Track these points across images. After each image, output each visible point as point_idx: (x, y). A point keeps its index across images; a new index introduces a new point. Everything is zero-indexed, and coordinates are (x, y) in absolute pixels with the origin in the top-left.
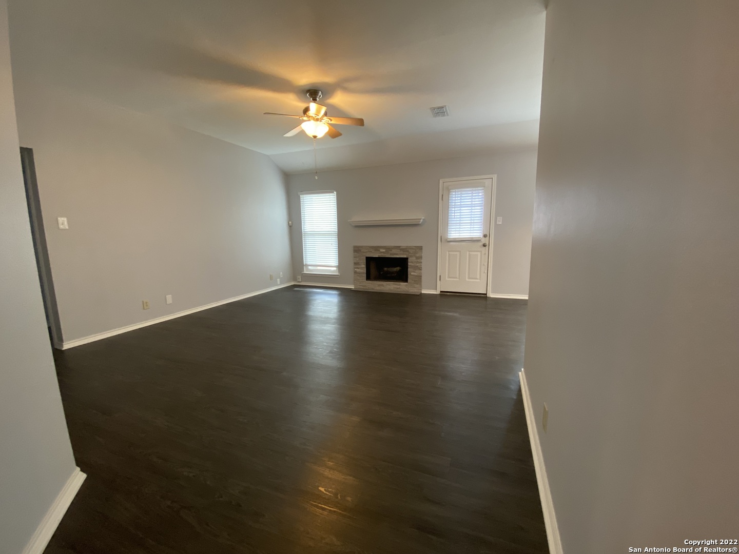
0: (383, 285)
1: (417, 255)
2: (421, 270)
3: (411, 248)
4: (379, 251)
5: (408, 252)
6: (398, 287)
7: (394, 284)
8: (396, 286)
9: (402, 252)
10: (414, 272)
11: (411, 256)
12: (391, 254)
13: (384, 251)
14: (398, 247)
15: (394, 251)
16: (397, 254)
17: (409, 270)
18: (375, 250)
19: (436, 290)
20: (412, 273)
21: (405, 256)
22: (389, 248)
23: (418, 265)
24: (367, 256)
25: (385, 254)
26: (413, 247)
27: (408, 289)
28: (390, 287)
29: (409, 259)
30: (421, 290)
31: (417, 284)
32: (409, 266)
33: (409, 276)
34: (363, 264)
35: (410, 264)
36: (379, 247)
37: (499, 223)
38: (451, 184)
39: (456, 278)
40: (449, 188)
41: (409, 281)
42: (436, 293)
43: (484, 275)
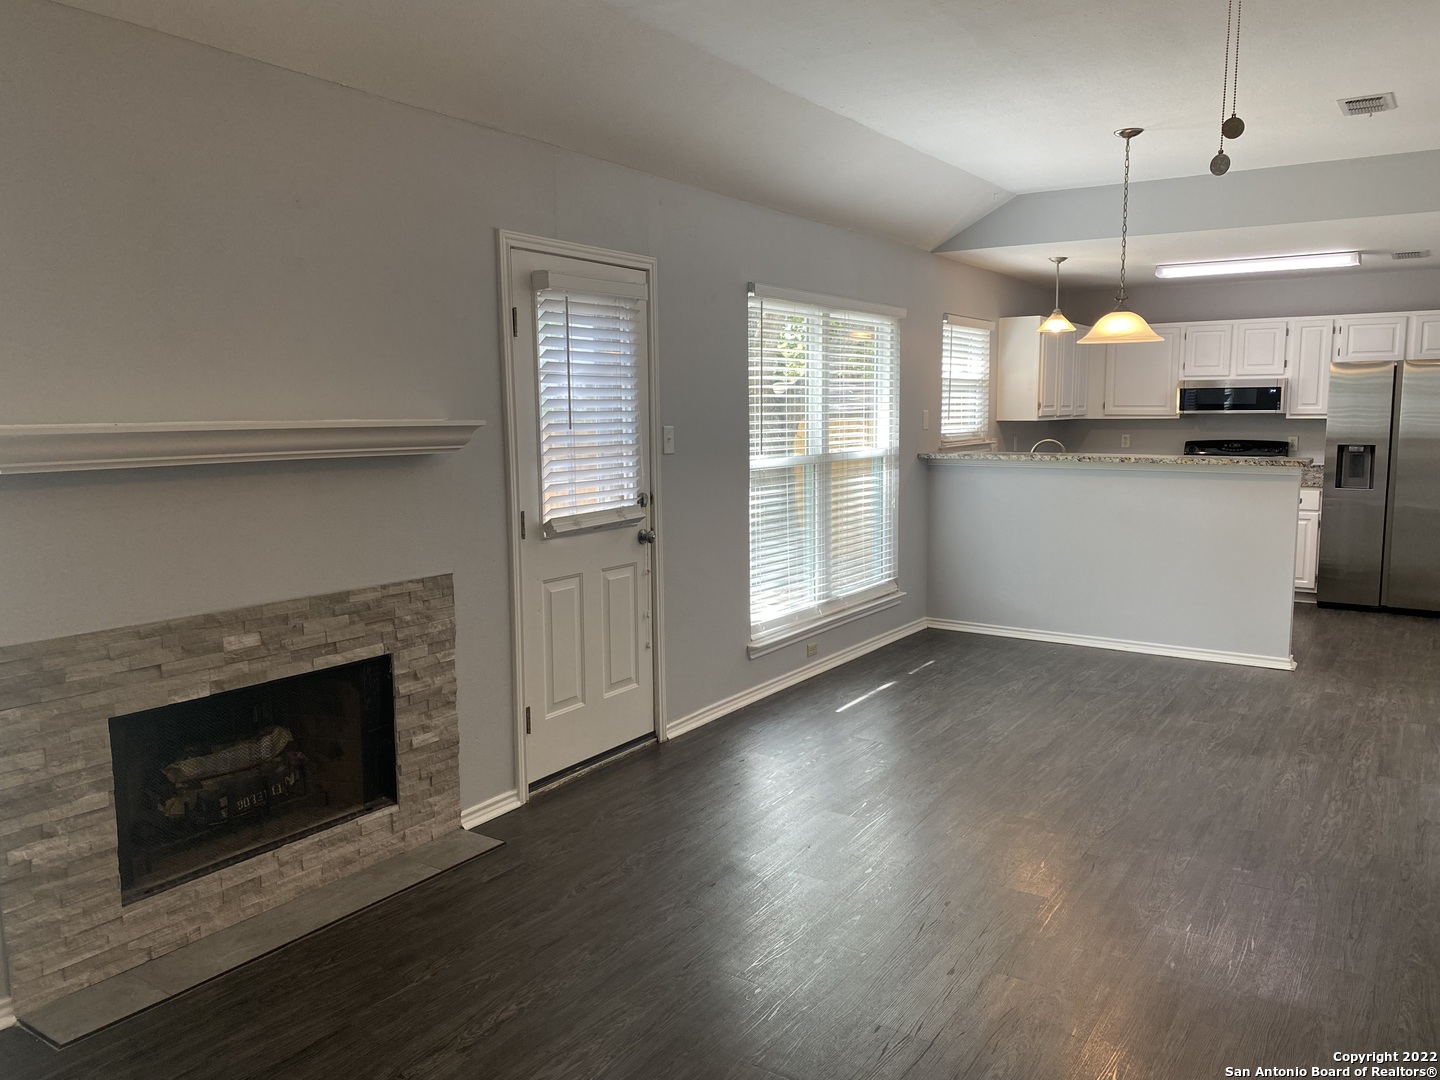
0: (257, 884)
1: (435, 629)
2: (450, 704)
3: (403, 593)
4: (220, 648)
5: (389, 616)
6: (347, 849)
7: (321, 845)
8: (331, 855)
9: (360, 628)
10: (425, 729)
11: (408, 643)
12: (297, 655)
13: (251, 640)
14: (335, 602)
15: (315, 630)
16: (334, 648)
17: (402, 721)
18: (189, 652)
19: (515, 784)
20: (419, 740)
21: (378, 650)
22: (285, 619)
23: (438, 681)
24: (121, 711)
25: (257, 666)
26: (412, 587)
27: (403, 838)
28: (300, 874)
29: (395, 663)
30: (458, 815)
31: (438, 792)
32: (399, 704)
33: (400, 761)
34: (97, 787)
35: (402, 688)
36: (210, 621)
37: (670, 448)
38: (537, 263)
39: (573, 699)
40: (536, 282)
41: (403, 792)
42: (518, 804)
43: (646, 657)
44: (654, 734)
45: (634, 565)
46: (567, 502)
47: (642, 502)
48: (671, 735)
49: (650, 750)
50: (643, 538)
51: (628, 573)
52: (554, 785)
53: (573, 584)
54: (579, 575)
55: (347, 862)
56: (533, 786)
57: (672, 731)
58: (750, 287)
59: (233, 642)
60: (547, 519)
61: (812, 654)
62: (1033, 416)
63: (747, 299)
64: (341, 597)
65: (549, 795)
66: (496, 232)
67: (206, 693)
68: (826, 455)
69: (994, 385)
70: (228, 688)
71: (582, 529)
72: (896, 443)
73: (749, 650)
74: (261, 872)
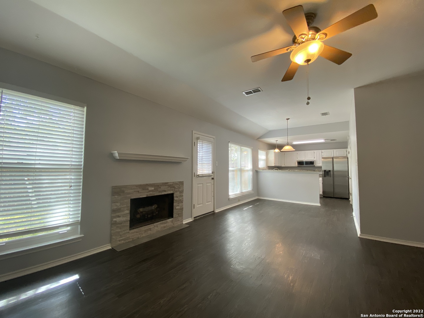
0: (150, 229)
1: (180, 190)
2: (182, 202)
3: (176, 183)
4: (148, 189)
5: (174, 187)
6: (165, 225)
7: (161, 224)
8: (162, 226)
9: (169, 188)
10: (178, 206)
11: (176, 192)
12: (160, 192)
13: (153, 189)
14: (165, 184)
15: (163, 188)
16: (165, 191)
17: (175, 204)
18: (143, 189)
19: (191, 217)
20: (177, 207)
21: (172, 192)
22: (158, 186)
23: (181, 198)
24: (132, 198)
25: (153, 193)
26: (178, 183)
27: (174, 224)
28: (157, 228)
29: (174, 194)
30: (182, 221)
31: (180, 217)
32: (174, 201)
33: (174, 211)
34: (127, 210)
35: (175, 199)
36: (147, 185)
37: (217, 165)
38: (198, 136)
39: (201, 204)
40: (198, 138)
41: (174, 216)
42: (192, 220)
43: (213, 198)
44: (214, 211)
45: (211, 183)
46: (201, 172)
47: (212, 173)
48: (216, 212)
49: (213, 214)
50: (213, 179)
51: (210, 184)
52: (198, 218)
53: (201, 185)
54: (203, 184)
55: (165, 227)
56: (194, 218)
57: (217, 211)
58: (229, 142)
59: (150, 189)
60: (198, 174)
61: (239, 201)
62: (273, 165)
63: (229, 144)
64: (167, 183)
65: (197, 220)
66: (192, 131)
67: (145, 196)
68: (241, 168)
69: (267, 160)
70: (149, 196)
71: (203, 176)
72: (252, 168)
73: (229, 199)
74: (151, 227)
